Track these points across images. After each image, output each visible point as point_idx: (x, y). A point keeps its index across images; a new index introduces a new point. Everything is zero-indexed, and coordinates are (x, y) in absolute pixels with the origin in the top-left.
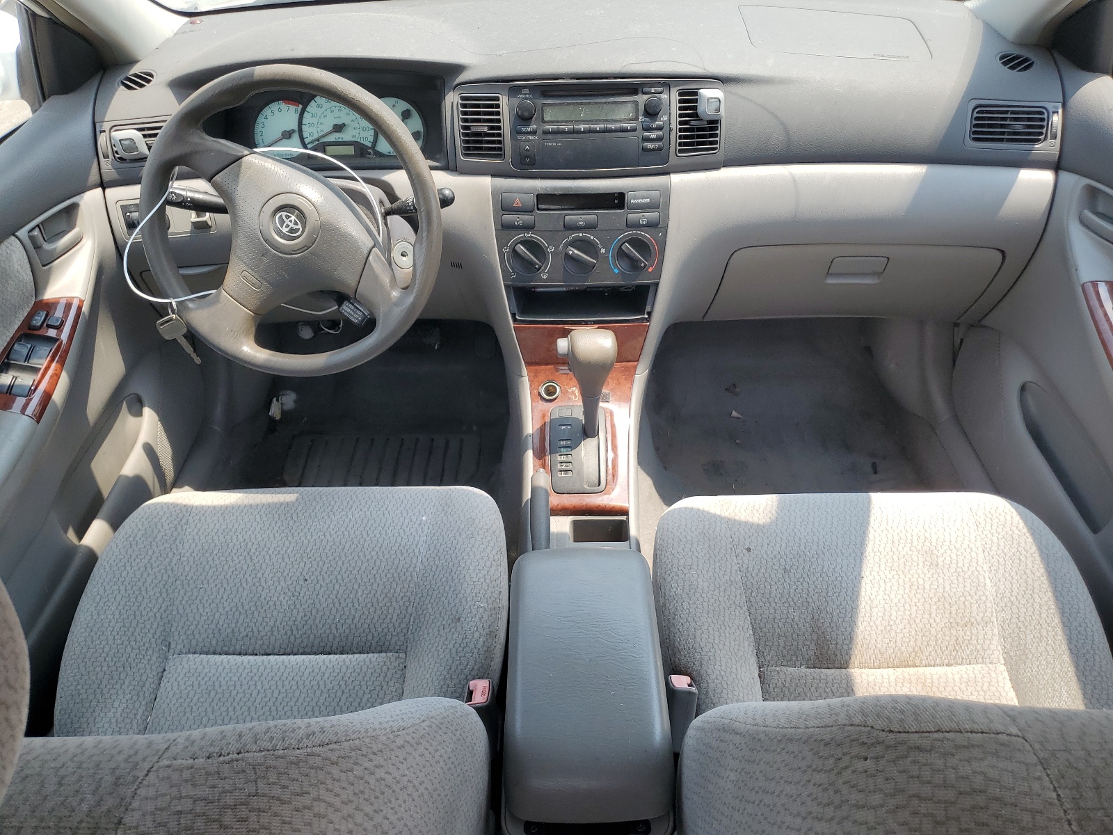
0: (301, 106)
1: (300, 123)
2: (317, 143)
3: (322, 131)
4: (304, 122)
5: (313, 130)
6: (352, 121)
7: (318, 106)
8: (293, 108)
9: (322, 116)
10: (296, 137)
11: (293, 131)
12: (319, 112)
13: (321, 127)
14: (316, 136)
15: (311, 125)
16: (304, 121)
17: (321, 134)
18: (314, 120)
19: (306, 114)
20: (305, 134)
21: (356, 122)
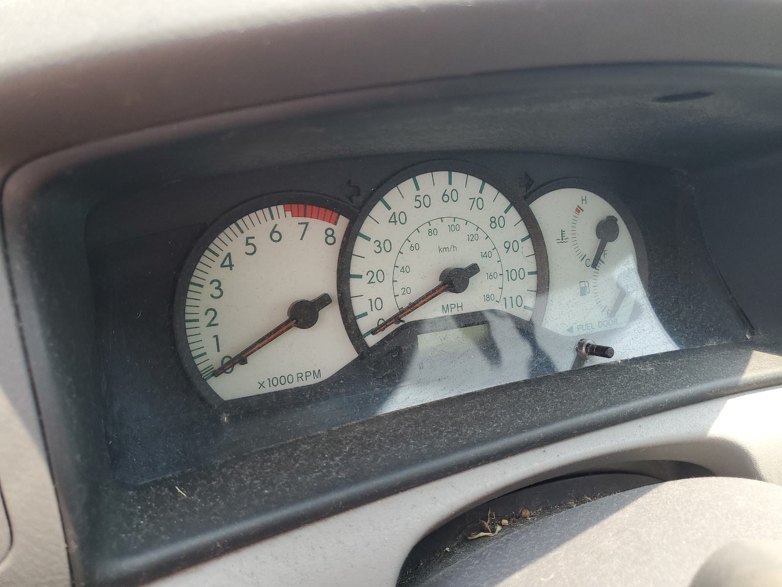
0: (343, 222)
1: (343, 274)
2: (393, 327)
3: (406, 290)
4: (354, 271)
5: (383, 290)
6: (485, 255)
7: (393, 220)
8: (318, 227)
9: (406, 248)
10: (331, 316)
11: (324, 301)
12: (397, 234)
13: (404, 281)
14: (389, 310)
15: (376, 276)
16: (356, 266)
17: (404, 302)
18: (384, 261)
19: (360, 247)
20: (358, 306)
21: (482, 236)
